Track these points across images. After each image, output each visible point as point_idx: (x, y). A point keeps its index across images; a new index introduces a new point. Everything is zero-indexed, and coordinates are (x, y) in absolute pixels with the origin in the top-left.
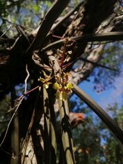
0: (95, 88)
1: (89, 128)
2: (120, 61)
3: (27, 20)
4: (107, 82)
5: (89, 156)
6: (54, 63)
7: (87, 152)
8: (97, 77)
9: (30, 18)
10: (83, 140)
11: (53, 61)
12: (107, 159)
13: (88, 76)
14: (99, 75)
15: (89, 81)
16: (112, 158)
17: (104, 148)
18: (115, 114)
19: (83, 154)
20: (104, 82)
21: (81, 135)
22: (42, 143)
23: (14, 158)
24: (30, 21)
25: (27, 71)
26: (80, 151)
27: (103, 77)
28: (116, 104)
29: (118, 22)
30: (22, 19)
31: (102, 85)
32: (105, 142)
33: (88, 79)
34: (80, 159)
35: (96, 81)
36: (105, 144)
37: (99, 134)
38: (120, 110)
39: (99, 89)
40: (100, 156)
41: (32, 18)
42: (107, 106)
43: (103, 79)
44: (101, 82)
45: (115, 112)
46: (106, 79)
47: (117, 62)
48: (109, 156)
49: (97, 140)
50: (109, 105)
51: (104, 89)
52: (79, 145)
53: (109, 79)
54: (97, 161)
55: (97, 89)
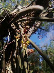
0: (38, 37)
1: (35, 54)
2: (49, 25)
3: (9, 5)
4: (44, 34)
5: (35, 66)
6: (21, 29)
7: (34, 64)
8: (39, 32)
9: (11, 4)
10: (32, 59)
11: (21, 28)
12: (42, 68)
13: (36, 32)
14: (40, 31)
15: (36, 34)
16: (44, 67)
17: (41, 62)
18: (46, 49)
19: (32, 65)
20: (42, 34)
21: (32, 57)
22: (15, 65)
23: (3, 72)
24: (10, 5)
25: (9, 32)
26: (31, 64)
27: (42, 32)
28: (47, 44)
29: (50, 11)
30: (7, 4)
31: (42, 36)
32: (42, 60)
33: (36, 33)
34: (31, 67)
35: (39, 34)
36: (42, 61)
37: (39, 57)
38: (49, 47)
39: (40, 38)
40: (39, 66)
41: (12, 4)
42: (43, 45)
43: (42, 33)
44: (41, 34)
45: (47, 48)
46: (43, 33)
47: (48, 26)
48: (43, 66)
49: (38, 59)
50: (44, 45)
51: (42, 38)
52: (31, 61)
53: (44, 33)
54: (38, 68)
55: (39, 38)
